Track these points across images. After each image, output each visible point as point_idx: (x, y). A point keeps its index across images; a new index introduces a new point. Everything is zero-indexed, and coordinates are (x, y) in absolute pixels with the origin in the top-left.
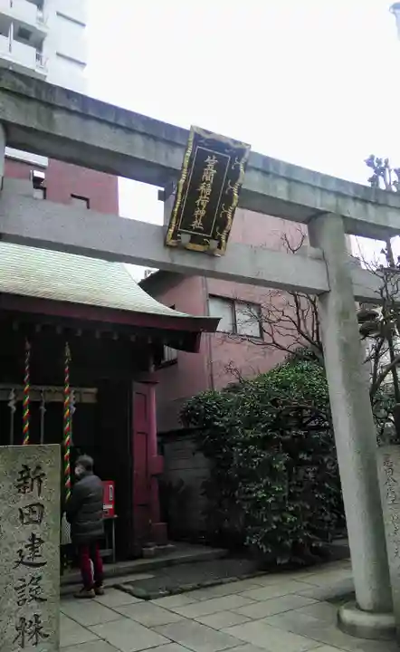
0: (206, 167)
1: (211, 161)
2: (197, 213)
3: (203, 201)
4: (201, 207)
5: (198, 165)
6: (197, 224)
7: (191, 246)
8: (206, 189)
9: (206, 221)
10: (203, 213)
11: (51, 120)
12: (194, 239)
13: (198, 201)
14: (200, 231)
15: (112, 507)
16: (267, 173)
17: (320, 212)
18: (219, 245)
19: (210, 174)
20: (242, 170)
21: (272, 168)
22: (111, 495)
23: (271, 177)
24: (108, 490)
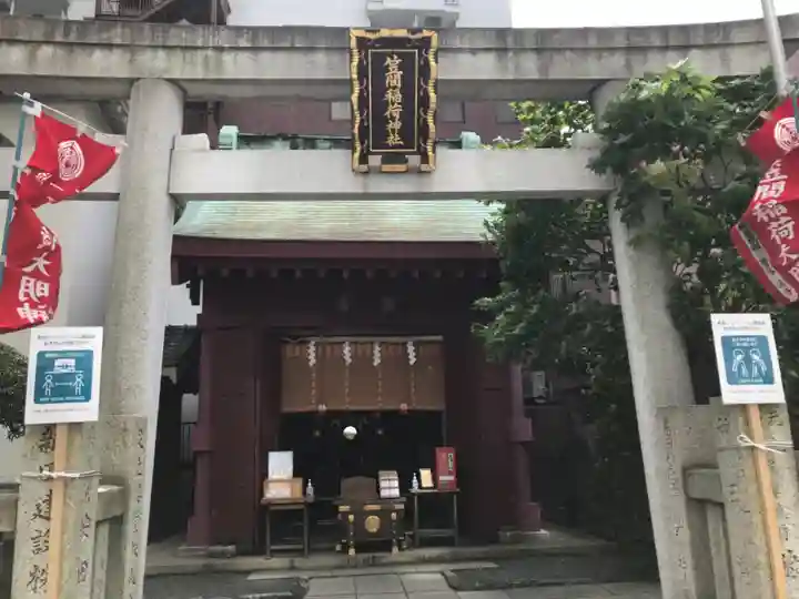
0: (388, 71)
1: (393, 63)
2: (390, 126)
3: (395, 111)
4: (393, 119)
5: (372, 72)
6: (393, 139)
7: (386, 168)
8: (395, 96)
9: (405, 133)
10: (397, 125)
11: (219, 64)
12: (387, 159)
13: (388, 113)
14: (400, 147)
15: (452, 478)
16: (505, 50)
17: (601, 83)
18: (425, 159)
19: (395, 77)
20: (433, 63)
21: (510, 42)
22: (451, 464)
23: (511, 54)
24: (446, 458)
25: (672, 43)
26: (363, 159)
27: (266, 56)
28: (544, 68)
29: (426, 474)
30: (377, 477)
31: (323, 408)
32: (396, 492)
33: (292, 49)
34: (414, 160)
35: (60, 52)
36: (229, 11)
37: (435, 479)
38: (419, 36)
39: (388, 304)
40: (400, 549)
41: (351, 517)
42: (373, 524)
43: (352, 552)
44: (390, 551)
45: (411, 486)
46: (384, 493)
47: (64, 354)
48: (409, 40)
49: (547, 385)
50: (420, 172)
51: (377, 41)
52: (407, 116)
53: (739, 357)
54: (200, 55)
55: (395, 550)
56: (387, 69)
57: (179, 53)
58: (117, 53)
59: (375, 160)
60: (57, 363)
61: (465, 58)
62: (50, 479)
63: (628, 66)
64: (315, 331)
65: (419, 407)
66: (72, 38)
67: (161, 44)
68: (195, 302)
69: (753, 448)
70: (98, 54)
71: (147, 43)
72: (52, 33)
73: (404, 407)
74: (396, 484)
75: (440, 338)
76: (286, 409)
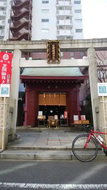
1: (53, 46)
2: (53, 56)
3: (54, 53)
4: (53, 55)
5: (50, 47)
6: (54, 58)
8: (54, 51)
9: (56, 57)
10: (54, 56)
11: (27, 46)
12: (53, 61)
14: (55, 59)
15: (67, 116)
16: (72, 43)
17: (87, 48)
18: (59, 61)
19: (54, 48)
20: (59, 46)
21: (73, 42)
22: (67, 114)
23: (73, 44)
24: (66, 113)
25: (100, 41)
26: (49, 61)
27: (34, 45)
28: (78, 46)
29: (63, 116)
30: (54, 116)
31: (45, 105)
32: (57, 119)
33: (38, 44)
34: (57, 61)
35: (3, 45)
36: (32, 37)
37: (64, 117)
38: (57, 41)
39: (56, 87)
40: (58, 127)
41: (50, 122)
42: (53, 123)
43: (50, 127)
44: (56, 127)
45: (60, 117)
46: (55, 119)
47: (5, 88)
48: (56, 42)
49: (86, 103)
50: (58, 63)
51: (51, 42)
52: (56, 54)
53: (101, 89)
54: (24, 45)
55: (57, 127)
56: (52, 47)
57: (21, 45)
58: (12, 45)
59: (51, 61)
60: (4, 89)
61: (66, 45)
62: (3, 104)
63: (92, 45)
64: (45, 92)
65: (62, 105)
66: (5, 44)
67: (18, 44)
68: (25, 87)
69: (102, 102)
70: (9, 46)
71: (16, 44)
72: (2, 43)
73: (59, 105)
74: (57, 117)
75: (66, 93)
76: (39, 105)
